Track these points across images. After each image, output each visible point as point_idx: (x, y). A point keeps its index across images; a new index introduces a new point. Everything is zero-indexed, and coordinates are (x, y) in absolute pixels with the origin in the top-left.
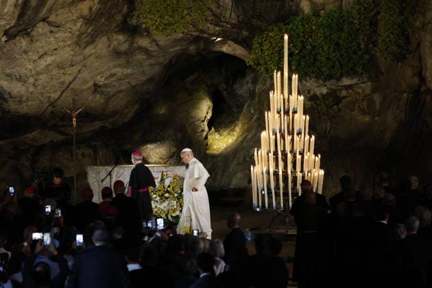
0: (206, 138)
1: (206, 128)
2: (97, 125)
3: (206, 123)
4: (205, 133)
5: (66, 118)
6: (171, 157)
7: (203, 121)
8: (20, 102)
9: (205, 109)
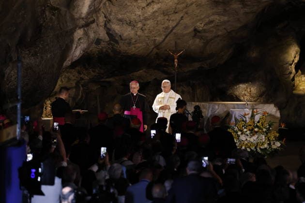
0: (293, 79)
1: (294, 71)
2: (197, 65)
3: (293, 66)
4: (292, 75)
5: (169, 59)
6: (261, 96)
7: (291, 65)
8: (130, 44)
9: (293, 54)
